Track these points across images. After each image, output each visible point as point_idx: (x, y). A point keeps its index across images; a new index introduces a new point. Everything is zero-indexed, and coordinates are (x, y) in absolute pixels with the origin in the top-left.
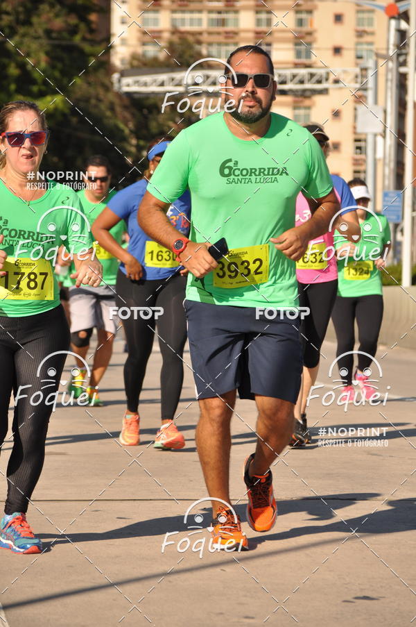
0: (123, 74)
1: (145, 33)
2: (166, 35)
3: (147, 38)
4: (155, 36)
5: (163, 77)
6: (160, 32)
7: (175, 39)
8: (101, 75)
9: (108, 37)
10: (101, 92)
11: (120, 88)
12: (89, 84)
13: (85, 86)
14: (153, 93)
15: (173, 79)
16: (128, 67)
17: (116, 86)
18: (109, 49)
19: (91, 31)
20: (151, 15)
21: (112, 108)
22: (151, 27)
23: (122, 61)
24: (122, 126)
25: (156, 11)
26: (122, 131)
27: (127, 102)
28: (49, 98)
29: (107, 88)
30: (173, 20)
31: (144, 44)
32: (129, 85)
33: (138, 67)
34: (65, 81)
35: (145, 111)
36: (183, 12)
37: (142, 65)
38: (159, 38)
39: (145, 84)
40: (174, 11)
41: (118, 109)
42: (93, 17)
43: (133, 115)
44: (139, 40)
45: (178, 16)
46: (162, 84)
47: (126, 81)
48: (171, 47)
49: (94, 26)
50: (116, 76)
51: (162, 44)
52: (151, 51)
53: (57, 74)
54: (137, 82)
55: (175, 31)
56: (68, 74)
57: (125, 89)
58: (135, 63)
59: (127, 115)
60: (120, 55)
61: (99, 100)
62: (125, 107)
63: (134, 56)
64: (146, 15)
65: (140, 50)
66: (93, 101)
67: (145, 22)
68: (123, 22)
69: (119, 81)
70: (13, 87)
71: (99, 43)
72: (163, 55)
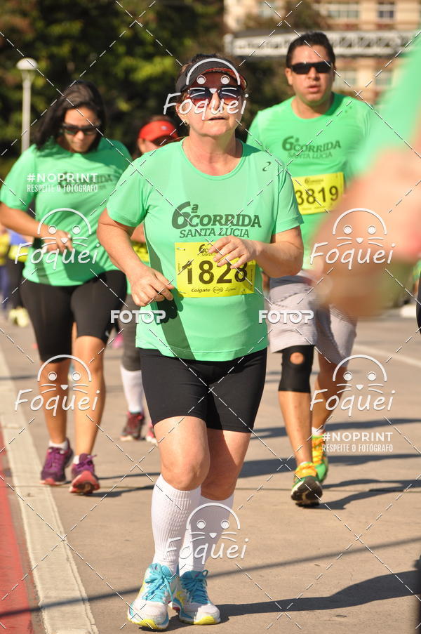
0: (237, 35)
5: (279, 39)
8: (213, 36)
11: (232, 51)
13: (194, 49)
14: (269, 58)
16: (243, 28)
17: (228, 49)
18: (222, 10)
23: (238, 21)
28: (157, 60)
32: (242, 47)
33: (254, 28)
34: (175, 43)
37: (257, 26)
39: (259, 47)
46: (277, 47)
47: (241, 42)
48: (288, 7)
50: (228, 38)
51: (279, 4)
52: (267, 10)
53: (165, 34)
54: (250, 46)
56: (178, 35)
57: (238, 52)
58: (252, 24)
60: (234, 14)
63: (249, 17)
65: (255, 10)
69: (232, 43)
70: (121, 49)
71: (212, 2)
72: (279, 15)
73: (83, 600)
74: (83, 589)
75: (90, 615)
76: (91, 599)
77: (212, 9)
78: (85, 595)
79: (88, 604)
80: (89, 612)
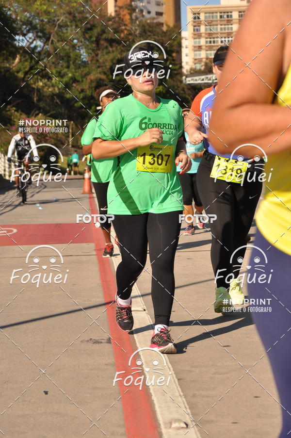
0: (187, 76)
1: (195, 59)
2: (204, 60)
3: (197, 61)
4: (200, 61)
5: (203, 77)
6: (202, 59)
7: (208, 61)
8: (178, 77)
9: (181, 63)
10: (179, 84)
11: (186, 82)
12: (174, 81)
13: (172, 82)
14: (199, 83)
15: (207, 78)
16: (189, 73)
17: (184, 82)
18: (181, 67)
19: (174, 60)
20: (198, 52)
21: (183, 90)
22: (198, 57)
23: (187, 71)
24: (187, 97)
25: (200, 51)
26: (188, 99)
27: (189, 87)
29: (181, 82)
30: (207, 54)
31: (195, 64)
32: (190, 81)
33: (193, 73)
35: (197, 91)
36: (211, 50)
37: (194, 72)
38: (202, 61)
39: (196, 80)
40: (207, 50)
41: (186, 90)
42: (174, 55)
43: (192, 92)
44: (193, 62)
45: (209, 52)
46: (203, 80)
47: (188, 79)
48: (206, 64)
49: (174, 58)
50: (184, 77)
51: (203, 64)
52: (198, 67)
54: (192, 79)
55: (207, 59)
57: (188, 82)
58: (192, 72)
59: (190, 92)
60: (186, 68)
61: (178, 87)
62: (189, 89)
63: (191, 69)
64: (196, 52)
65: (194, 67)
66: (176, 87)
67: (195, 55)
68: (187, 56)
69: (185, 79)
71: (177, 65)
72: (203, 68)
73: (140, 296)
74: (139, 292)
75: (143, 302)
76: (143, 296)
77: (177, 67)
78: (140, 294)
79: (141, 297)
80: (142, 301)
